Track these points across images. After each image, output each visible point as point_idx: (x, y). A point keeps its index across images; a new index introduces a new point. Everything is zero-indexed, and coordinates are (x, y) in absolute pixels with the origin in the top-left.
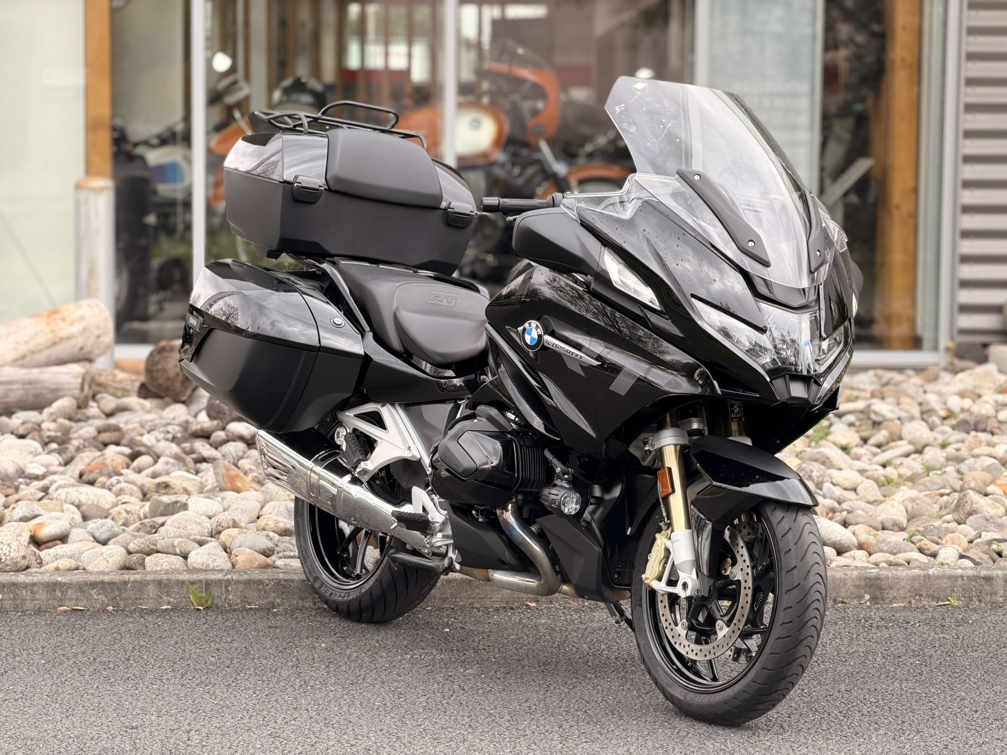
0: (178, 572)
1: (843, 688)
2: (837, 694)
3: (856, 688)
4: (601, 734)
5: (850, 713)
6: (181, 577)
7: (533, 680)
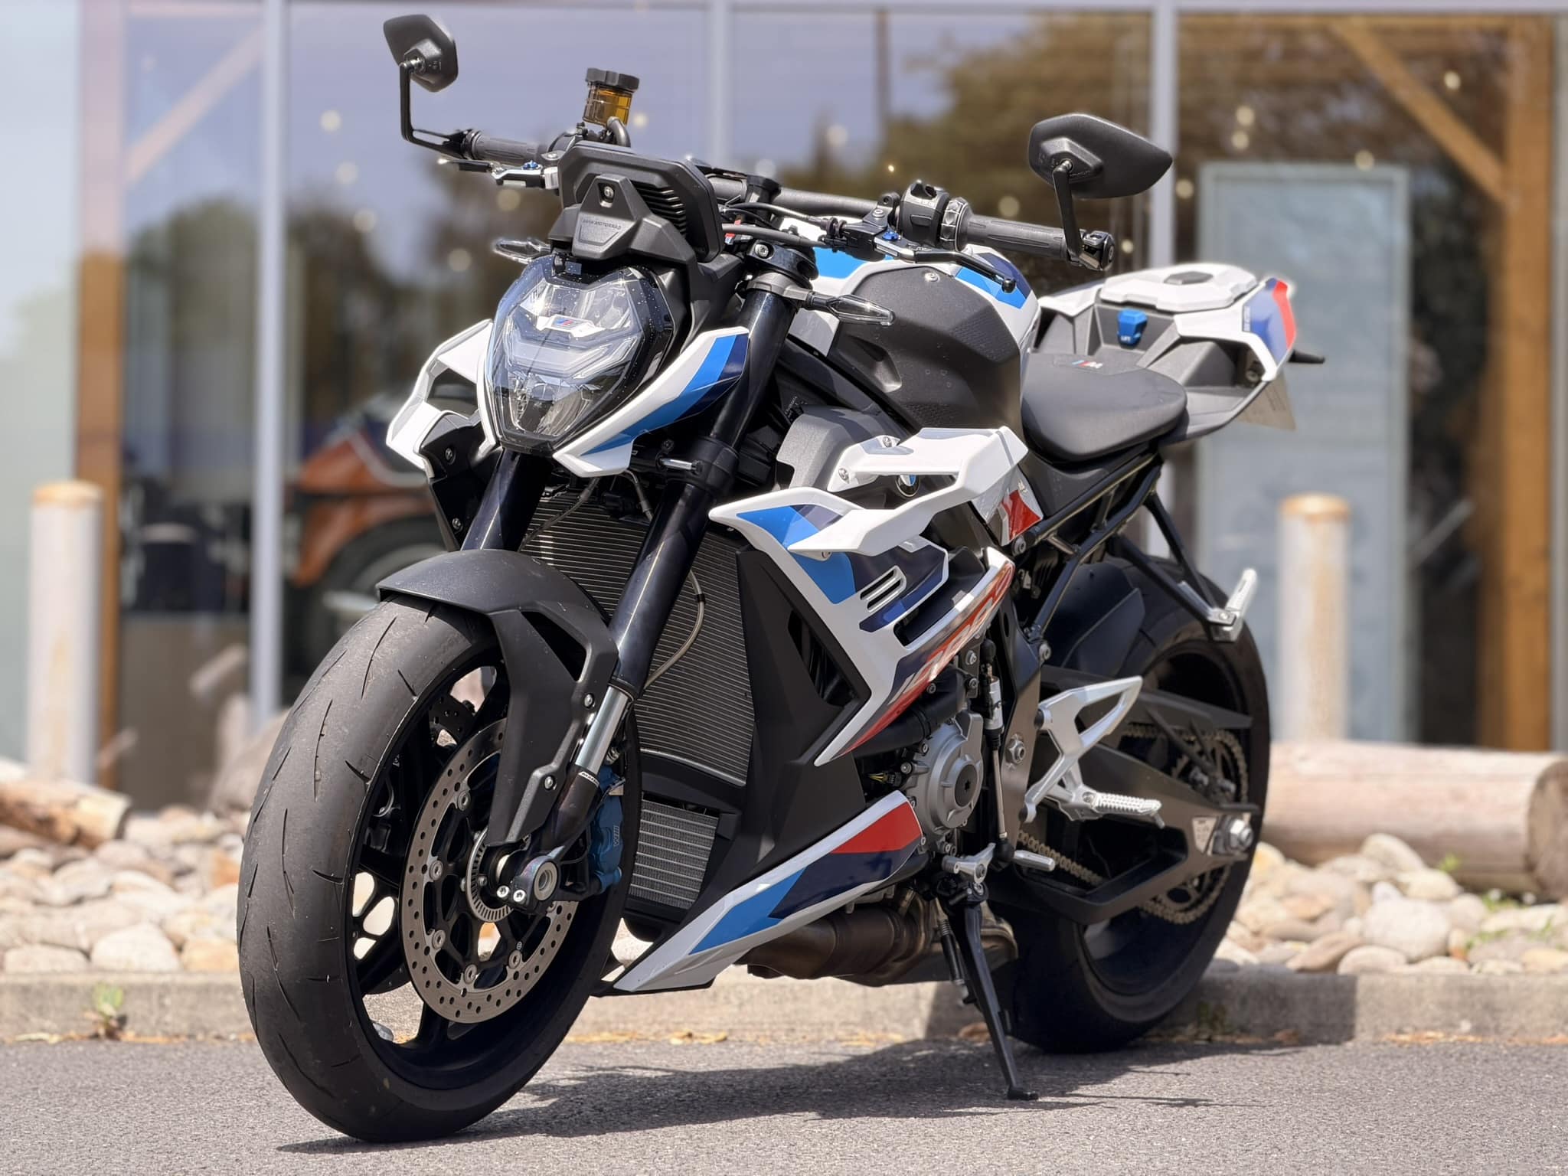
0: (65, 972)
4: (878, 1152)
6: (69, 980)
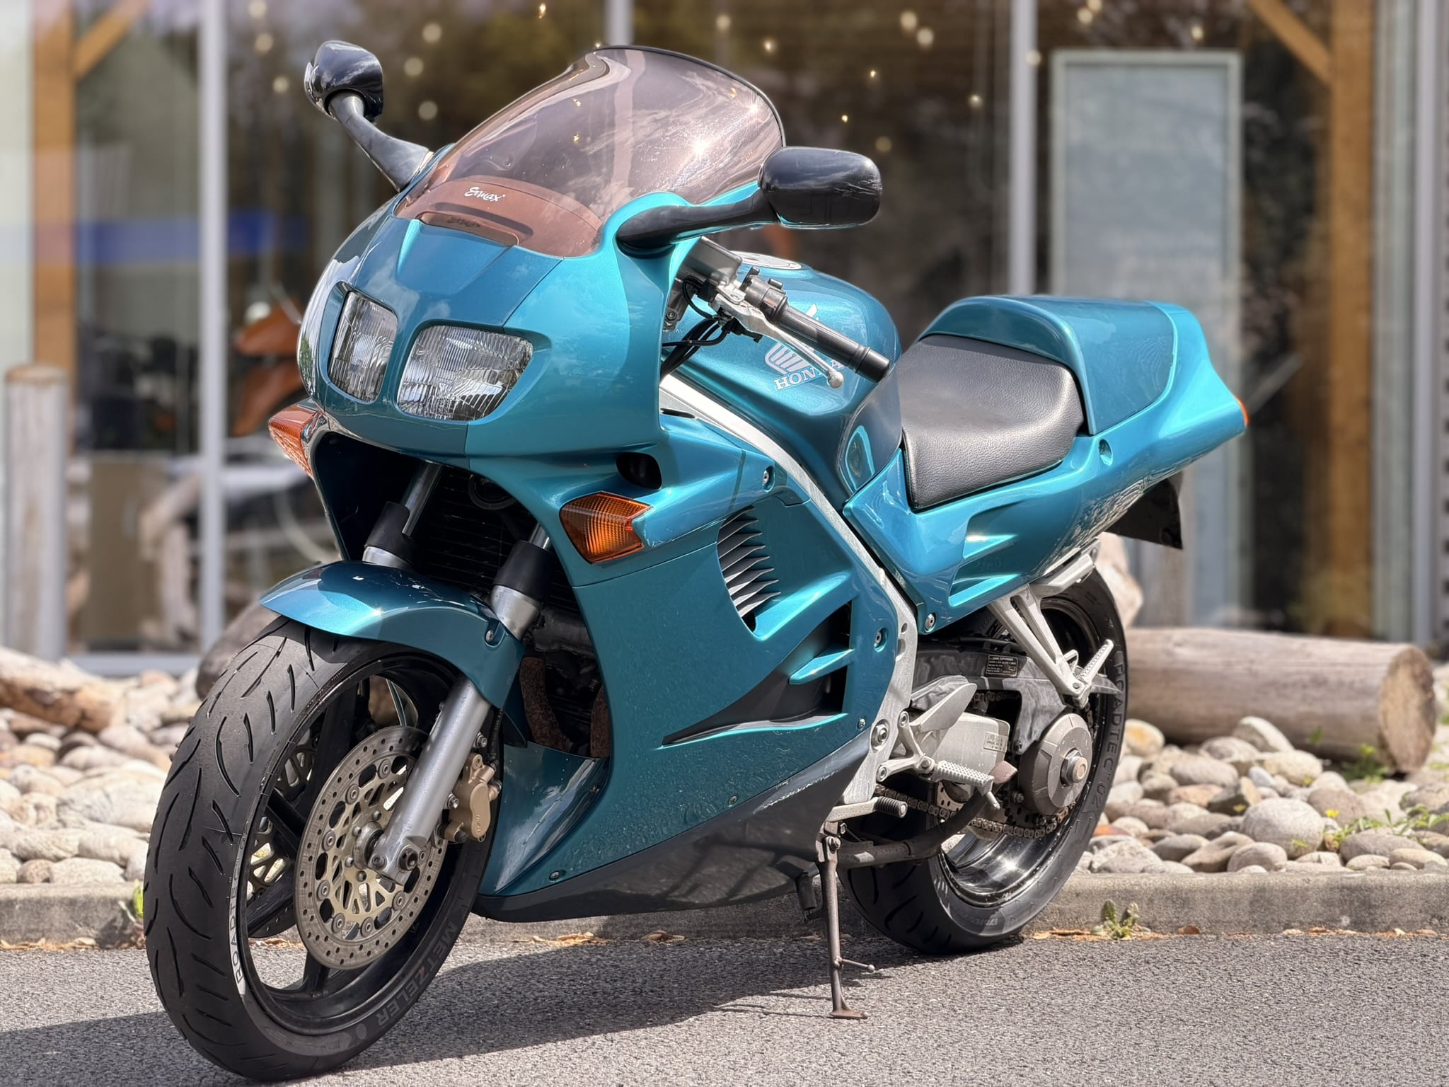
1: (1320, 1034)
2: (1312, 1042)
3: (1344, 1035)
5: (1340, 1066)
7: (741, 1027)
